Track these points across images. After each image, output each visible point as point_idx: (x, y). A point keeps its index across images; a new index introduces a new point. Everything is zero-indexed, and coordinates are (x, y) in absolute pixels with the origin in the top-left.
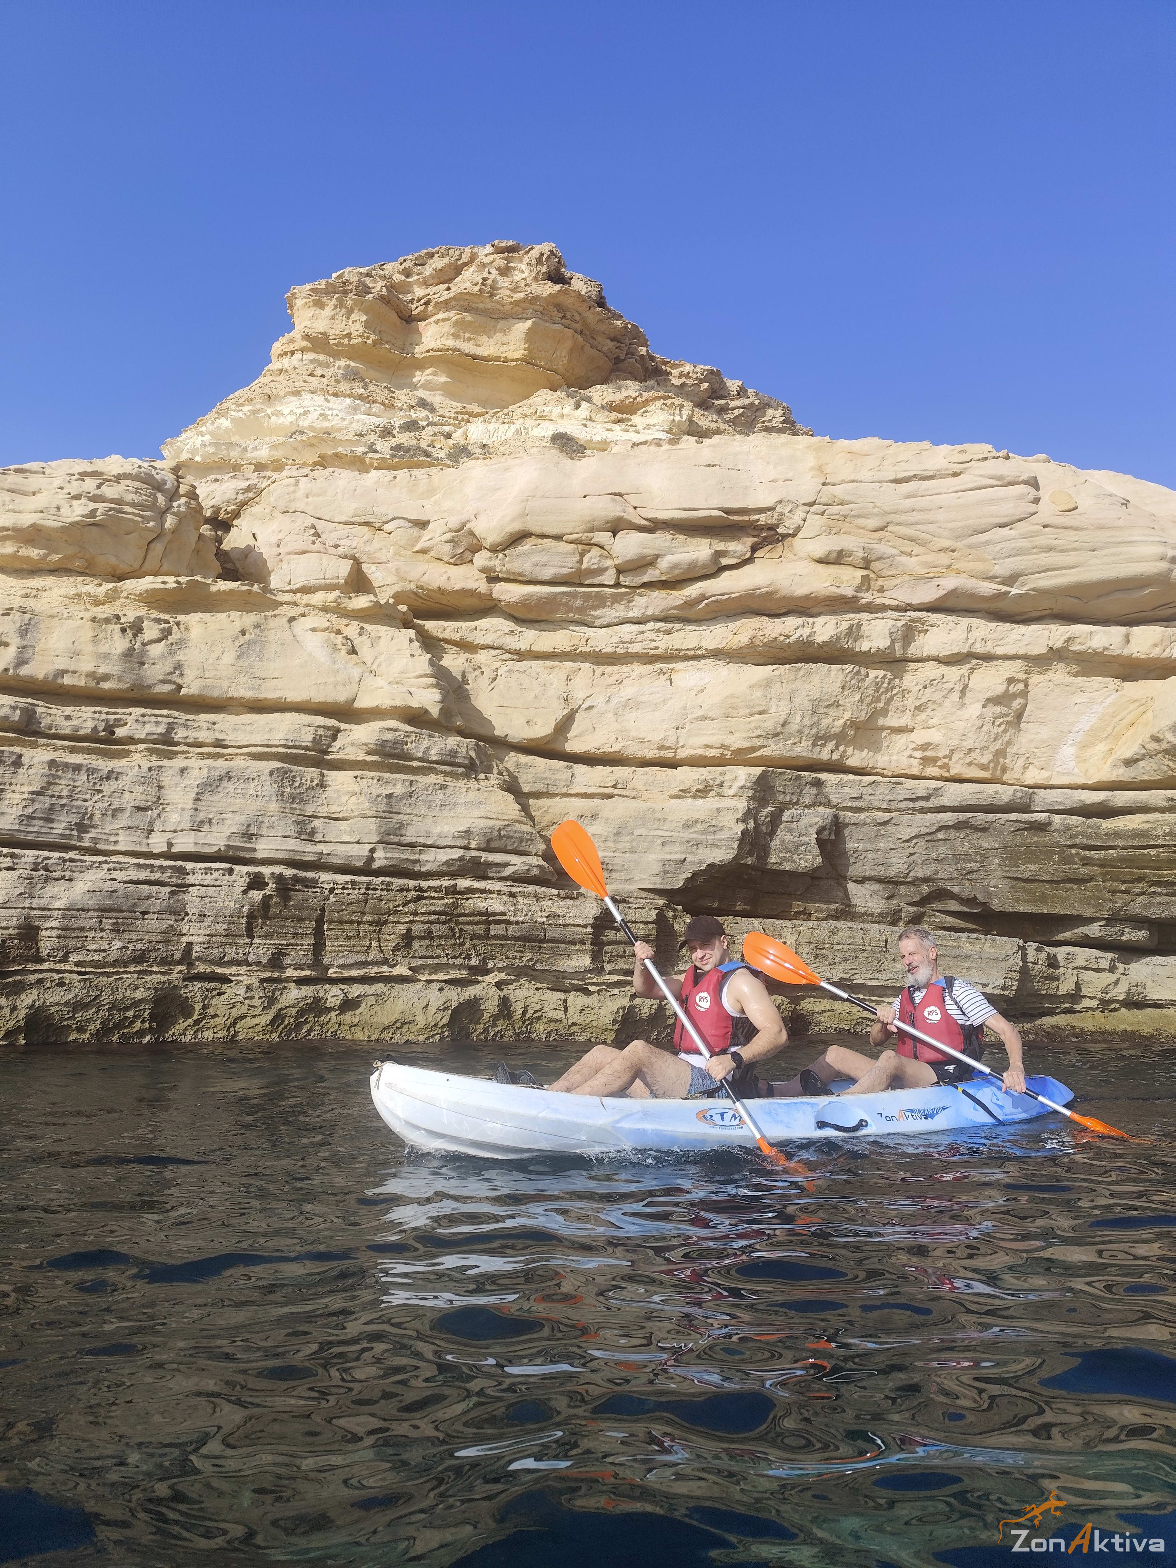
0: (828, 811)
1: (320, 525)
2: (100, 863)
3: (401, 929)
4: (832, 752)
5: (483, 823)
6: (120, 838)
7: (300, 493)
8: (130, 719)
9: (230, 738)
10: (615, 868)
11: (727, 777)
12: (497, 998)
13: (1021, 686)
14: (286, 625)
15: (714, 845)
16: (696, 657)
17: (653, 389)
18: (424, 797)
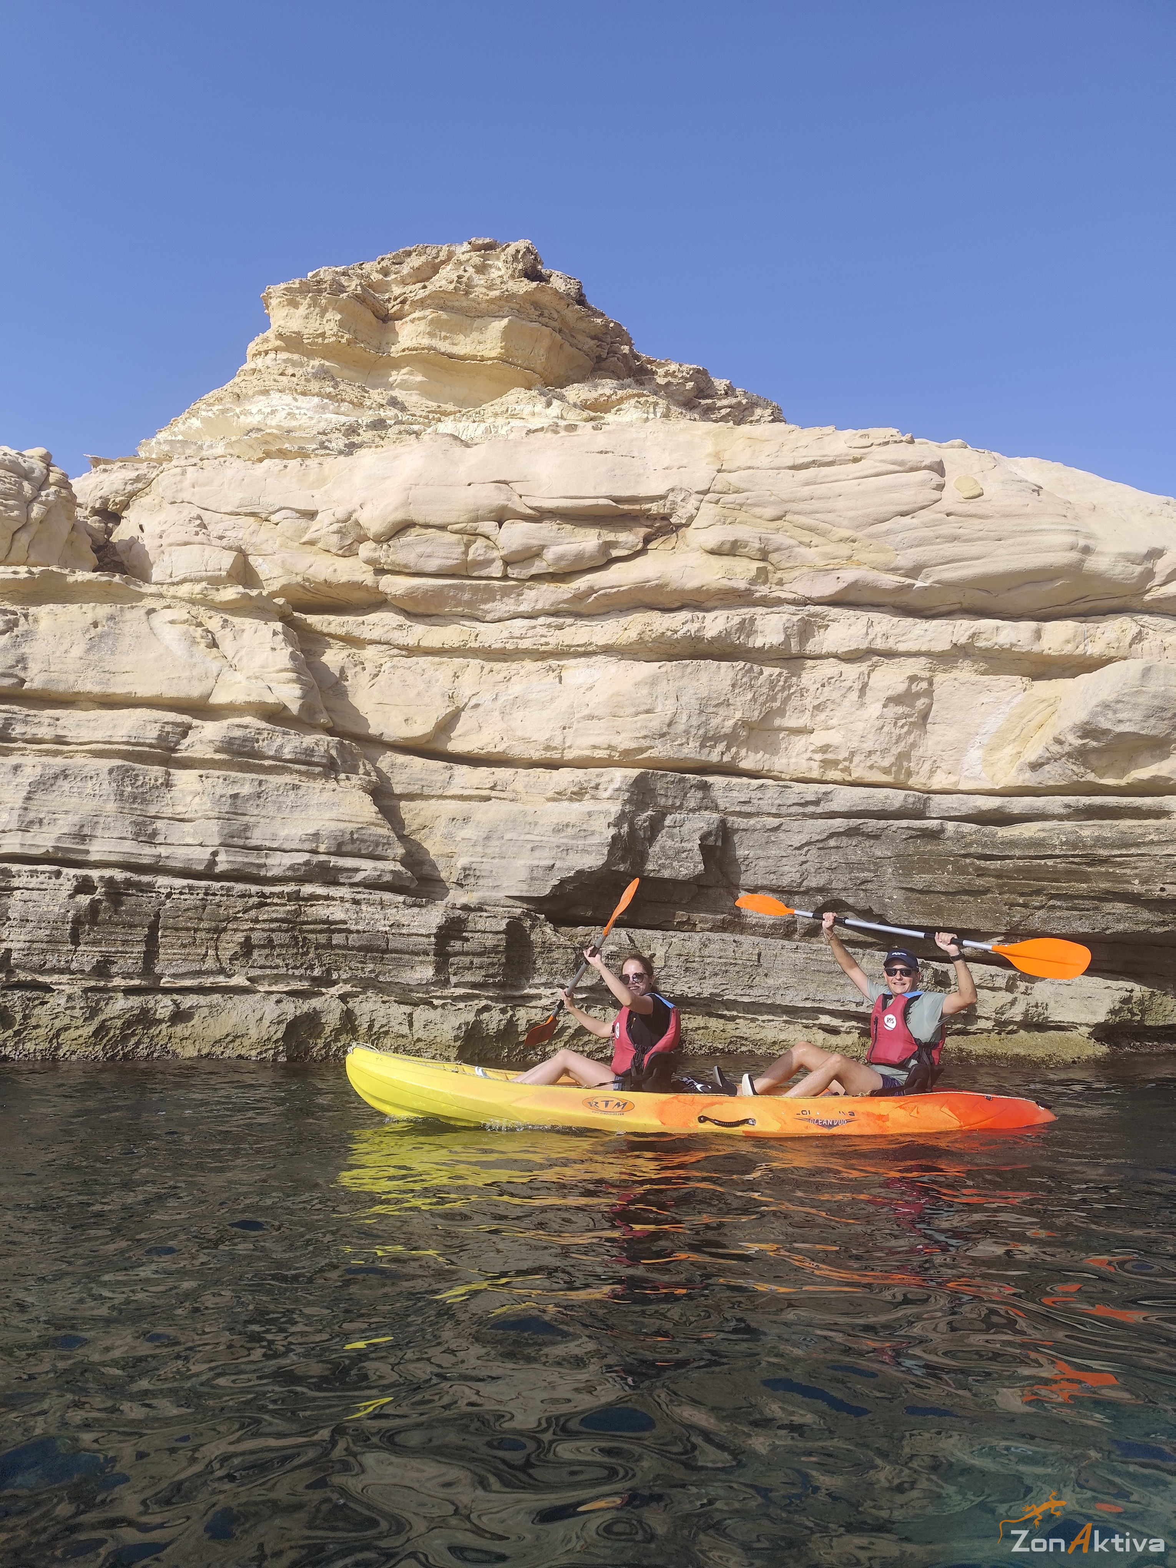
0: (715, 816)
1: (207, 516)
3: (240, 937)
4: (723, 754)
5: (333, 826)
9: (72, 734)
10: (483, 874)
11: (605, 779)
12: (339, 1011)
13: (924, 685)
14: (144, 618)
15: (584, 851)
16: (587, 653)
17: (629, 386)
18: (274, 798)
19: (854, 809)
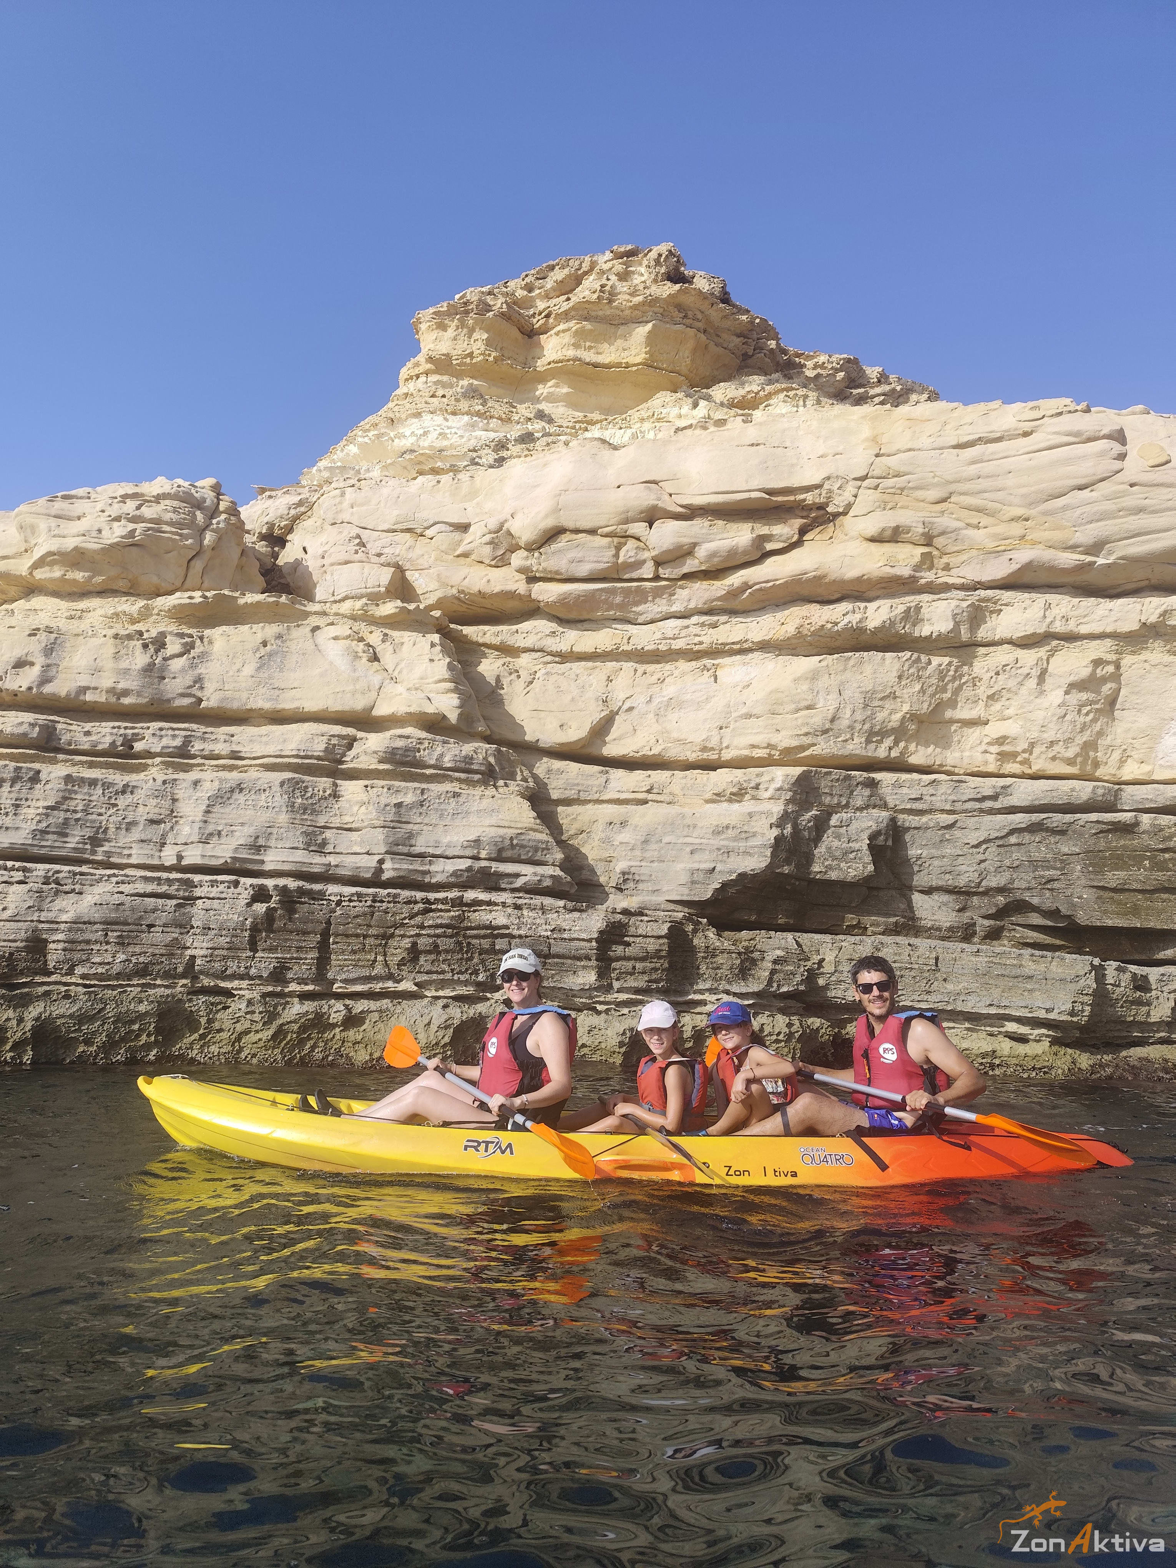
0: (885, 814)
1: (365, 535)
2: (109, 876)
3: (406, 943)
4: (890, 749)
5: (493, 832)
6: (133, 852)
7: (346, 504)
8: (148, 733)
9: (245, 750)
10: (643, 878)
11: (763, 779)
13: (1110, 669)
14: (309, 635)
15: (746, 853)
16: (741, 650)
17: (777, 381)
18: (436, 806)
19: (1037, 803)
